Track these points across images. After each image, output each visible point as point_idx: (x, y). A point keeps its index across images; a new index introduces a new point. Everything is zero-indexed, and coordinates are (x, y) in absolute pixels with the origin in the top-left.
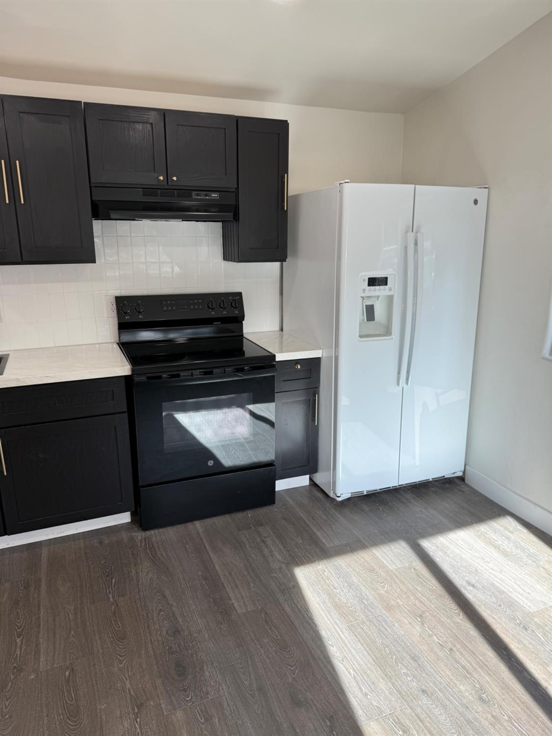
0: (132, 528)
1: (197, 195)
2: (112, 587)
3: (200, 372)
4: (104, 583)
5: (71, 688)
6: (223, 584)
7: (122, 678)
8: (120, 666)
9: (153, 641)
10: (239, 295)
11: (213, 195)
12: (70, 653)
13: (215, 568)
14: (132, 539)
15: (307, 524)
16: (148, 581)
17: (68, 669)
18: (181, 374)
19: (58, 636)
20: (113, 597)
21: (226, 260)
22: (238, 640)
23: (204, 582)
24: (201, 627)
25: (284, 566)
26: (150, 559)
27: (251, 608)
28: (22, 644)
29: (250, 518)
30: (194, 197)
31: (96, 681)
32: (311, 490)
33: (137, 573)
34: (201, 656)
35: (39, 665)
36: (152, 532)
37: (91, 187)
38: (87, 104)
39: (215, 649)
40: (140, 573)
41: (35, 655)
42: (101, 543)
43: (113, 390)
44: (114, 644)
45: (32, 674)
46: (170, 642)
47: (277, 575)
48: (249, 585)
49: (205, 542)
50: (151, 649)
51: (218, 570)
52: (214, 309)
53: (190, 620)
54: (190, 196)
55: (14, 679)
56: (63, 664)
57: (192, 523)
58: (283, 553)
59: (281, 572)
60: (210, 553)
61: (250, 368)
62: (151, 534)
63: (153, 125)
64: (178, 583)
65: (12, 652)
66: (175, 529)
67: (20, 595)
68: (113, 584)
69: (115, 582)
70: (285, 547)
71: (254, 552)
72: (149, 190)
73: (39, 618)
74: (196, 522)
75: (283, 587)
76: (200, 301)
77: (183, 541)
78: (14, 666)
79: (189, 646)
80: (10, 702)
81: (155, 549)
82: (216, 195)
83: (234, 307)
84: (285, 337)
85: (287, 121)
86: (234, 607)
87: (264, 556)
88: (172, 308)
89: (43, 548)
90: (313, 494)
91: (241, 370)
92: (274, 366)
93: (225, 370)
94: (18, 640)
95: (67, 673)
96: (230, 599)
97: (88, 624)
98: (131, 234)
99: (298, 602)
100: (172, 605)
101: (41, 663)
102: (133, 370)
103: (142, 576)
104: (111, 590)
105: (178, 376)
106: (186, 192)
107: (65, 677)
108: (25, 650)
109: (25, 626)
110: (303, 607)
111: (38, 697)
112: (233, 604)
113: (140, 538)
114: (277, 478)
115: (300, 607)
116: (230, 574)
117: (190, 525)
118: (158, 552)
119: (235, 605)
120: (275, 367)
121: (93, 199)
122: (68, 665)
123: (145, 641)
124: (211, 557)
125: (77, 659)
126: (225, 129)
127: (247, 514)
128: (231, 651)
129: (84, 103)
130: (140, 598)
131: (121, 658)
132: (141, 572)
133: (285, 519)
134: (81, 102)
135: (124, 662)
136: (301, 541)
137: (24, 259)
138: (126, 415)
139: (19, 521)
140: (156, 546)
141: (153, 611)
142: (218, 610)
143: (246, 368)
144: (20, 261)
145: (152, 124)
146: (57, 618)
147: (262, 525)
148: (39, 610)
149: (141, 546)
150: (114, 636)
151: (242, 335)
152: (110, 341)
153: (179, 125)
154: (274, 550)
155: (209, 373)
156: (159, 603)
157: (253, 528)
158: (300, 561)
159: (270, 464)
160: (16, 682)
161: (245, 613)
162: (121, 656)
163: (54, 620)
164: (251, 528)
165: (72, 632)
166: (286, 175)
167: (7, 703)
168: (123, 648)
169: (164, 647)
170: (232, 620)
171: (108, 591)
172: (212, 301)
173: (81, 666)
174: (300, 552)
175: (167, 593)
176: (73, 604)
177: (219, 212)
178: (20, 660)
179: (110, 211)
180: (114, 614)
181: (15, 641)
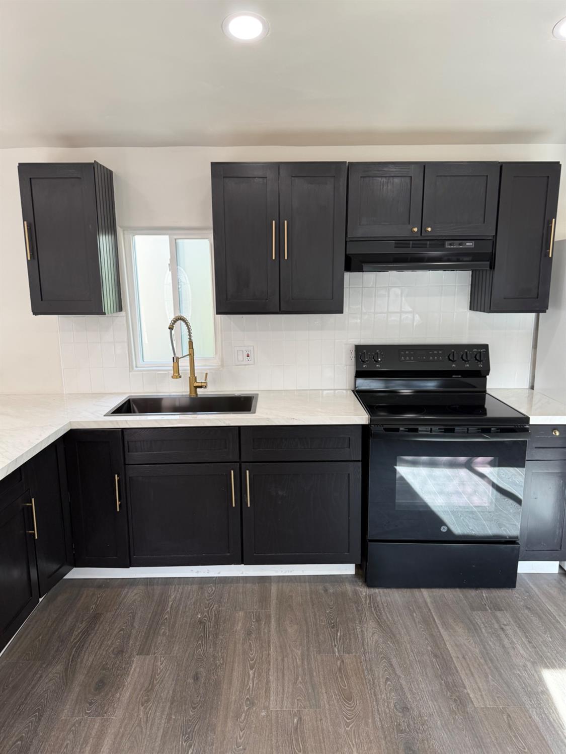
0: (356, 582)
1: (451, 245)
2: (337, 641)
3: (439, 429)
4: (330, 634)
5: (299, 737)
6: (456, 667)
7: (349, 743)
8: (347, 729)
9: (380, 712)
10: (486, 347)
11: (467, 244)
12: (298, 700)
13: (446, 646)
14: (356, 593)
15: (557, 620)
16: (374, 643)
17: (296, 716)
18: (420, 429)
19: (286, 678)
20: (339, 652)
21: (474, 310)
22: (476, 739)
23: (434, 660)
24: (432, 710)
25: (529, 665)
26: (376, 620)
27: (490, 705)
28: (254, 677)
29: (485, 598)
30: (447, 247)
31: (323, 738)
32: (561, 580)
33: (362, 631)
34: (433, 745)
35: (269, 704)
36: (377, 590)
37: (346, 242)
38: (351, 164)
39: (448, 742)
40: (365, 632)
41: (266, 691)
42: (326, 591)
43: (350, 438)
44: (340, 703)
45: (263, 711)
46: (398, 718)
47: (521, 672)
48: (487, 677)
49: (433, 614)
50: (378, 720)
51: (450, 649)
52: (455, 361)
53: (420, 699)
54: (443, 245)
55: (247, 711)
56: (291, 709)
57: (419, 590)
58: (528, 649)
59: (526, 671)
60: (440, 628)
61: (498, 429)
62: (375, 593)
63: (413, 178)
64: (406, 653)
65: (246, 684)
66: (400, 592)
67: (253, 626)
68: (338, 638)
69: (340, 635)
70: (530, 642)
71: (492, 639)
72: (401, 242)
73: (269, 654)
74: (423, 590)
75: (529, 689)
76: (440, 352)
77: (409, 608)
78: (247, 697)
79: (419, 729)
80: (244, 733)
81: (380, 610)
82: (471, 244)
83: (478, 360)
84: (536, 398)
85: (559, 162)
86: (470, 697)
87: (504, 646)
88: (410, 358)
89: (272, 584)
90: (563, 585)
91: (487, 431)
92: (526, 430)
93: (468, 430)
94: (251, 672)
95: (295, 720)
96: (465, 688)
97: (315, 674)
98: (376, 285)
99: (550, 713)
100: (400, 677)
101: (271, 702)
102: (371, 420)
103: (367, 636)
104: (336, 644)
105: (416, 430)
106: (438, 242)
107: (293, 724)
108: (257, 684)
109: (256, 660)
110: (557, 721)
111: (268, 736)
112: (468, 694)
113: (364, 594)
114: (520, 558)
115: (551, 719)
116: (464, 657)
117: (416, 592)
118: (384, 614)
119: (471, 696)
120: (528, 431)
121: (347, 253)
122: (296, 711)
123: (372, 709)
124: (441, 632)
125: (305, 708)
126: (487, 176)
127: (482, 593)
128: (468, 749)
129: (349, 162)
130: (365, 660)
131: (348, 721)
132: (367, 631)
133: (529, 608)
134: (346, 162)
135: (351, 726)
136: (550, 640)
137: (283, 309)
138: (360, 464)
139: (255, 553)
140: (381, 606)
141: (379, 679)
142: (451, 696)
143: (492, 429)
144: (278, 311)
145: (411, 177)
146: (286, 659)
147: (500, 610)
148: (269, 646)
149: (366, 603)
150: (339, 694)
151: (485, 391)
152: (345, 388)
153: (438, 176)
154: (516, 642)
155: (449, 431)
156: (386, 670)
157: (490, 611)
158: (549, 663)
159: (512, 541)
160: (249, 714)
161: (483, 708)
162: (348, 719)
163: (283, 660)
164: (486, 610)
165: (300, 678)
166: (554, 220)
167: (241, 734)
168: (350, 710)
169: (392, 722)
170: (468, 713)
171: (333, 644)
172: (453, 352)
173: (309, 717)
174: (549, 652)
175: (394, 661)
176: (300, 648)
177: (474, 261)
178: (252, 693)
179: (363, 264)
180: (340, 669)
181: (248, 673)
